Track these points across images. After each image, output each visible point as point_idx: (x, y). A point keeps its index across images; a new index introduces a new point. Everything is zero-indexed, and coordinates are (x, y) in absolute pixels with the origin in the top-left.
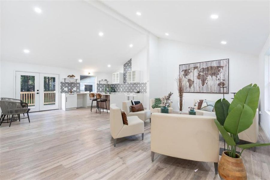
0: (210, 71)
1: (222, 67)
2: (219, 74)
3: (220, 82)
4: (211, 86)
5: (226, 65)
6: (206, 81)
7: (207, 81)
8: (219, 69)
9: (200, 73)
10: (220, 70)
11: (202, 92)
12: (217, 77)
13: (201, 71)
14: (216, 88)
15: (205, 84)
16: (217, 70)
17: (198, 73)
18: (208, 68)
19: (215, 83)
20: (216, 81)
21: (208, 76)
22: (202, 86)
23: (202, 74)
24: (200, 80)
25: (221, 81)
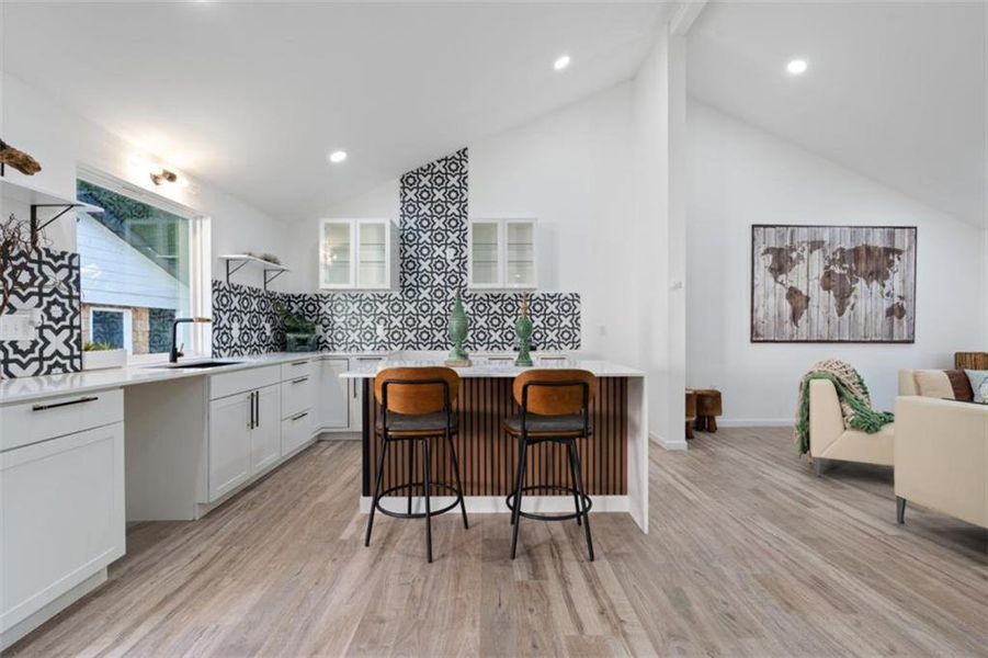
0: (863, 264)
1: (900, 252)
2: (891, 276)
3: (893, 305)
4: (866, 319)
5: (910, 248)
6: (852, 300)
7: (856, 297)
8: (891, 257)
9: (832, 267)
10: (893, 261)
11: (837, 339)
12: (884, 286)
13: (834, 260)
14: (879, 324)
15: (848, 308)
16: (885, 263)
17: (826, 268)
18: (856, 251)
19: (876, 307)
20: (880, 299)
21: (857, 281)
22: (836, 314)
23: (838, 271)
24: (832, 292)
25: (896, 300)
